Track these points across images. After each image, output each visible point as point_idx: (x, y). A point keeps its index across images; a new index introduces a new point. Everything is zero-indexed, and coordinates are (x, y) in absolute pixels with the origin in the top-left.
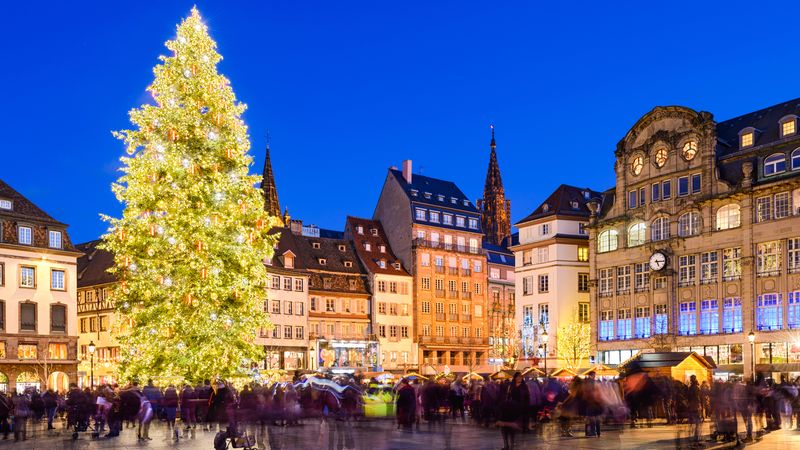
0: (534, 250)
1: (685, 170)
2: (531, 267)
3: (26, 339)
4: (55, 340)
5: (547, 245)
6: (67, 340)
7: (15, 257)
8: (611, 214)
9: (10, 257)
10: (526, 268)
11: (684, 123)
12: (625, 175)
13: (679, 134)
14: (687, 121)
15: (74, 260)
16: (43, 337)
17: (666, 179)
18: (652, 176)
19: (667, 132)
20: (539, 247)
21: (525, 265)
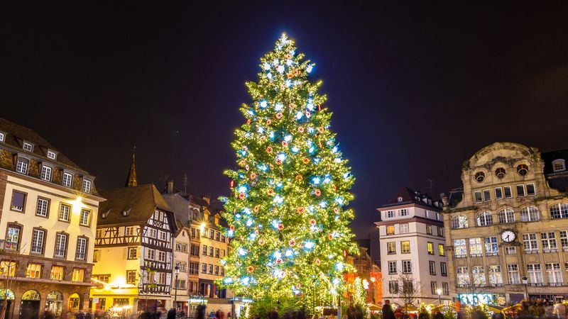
0: (396, 225)
1: (522, 181)
2: (393, 236)
3: (58, 264)
4: (77, 266)
5: (407, 223)
6: (86, 266)
7: (59, 196)
8: (460, 205)
9: (55, 195)
10: (388, 237)
11: (517, 154)
12: (470, 182)
13: (515, 159)
14: (519, 152)
15: (97, 203)
16: (70, 262)
17: (506, 186)
18: (494, 183)
19: (504, 158)
20: (400, 223)
21: (387, 235)
